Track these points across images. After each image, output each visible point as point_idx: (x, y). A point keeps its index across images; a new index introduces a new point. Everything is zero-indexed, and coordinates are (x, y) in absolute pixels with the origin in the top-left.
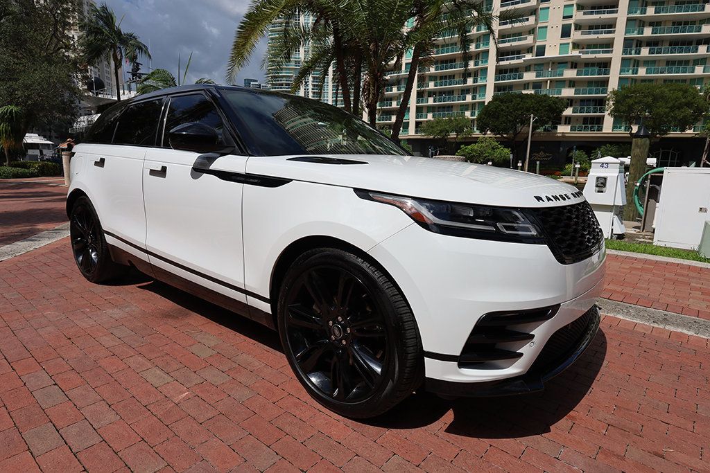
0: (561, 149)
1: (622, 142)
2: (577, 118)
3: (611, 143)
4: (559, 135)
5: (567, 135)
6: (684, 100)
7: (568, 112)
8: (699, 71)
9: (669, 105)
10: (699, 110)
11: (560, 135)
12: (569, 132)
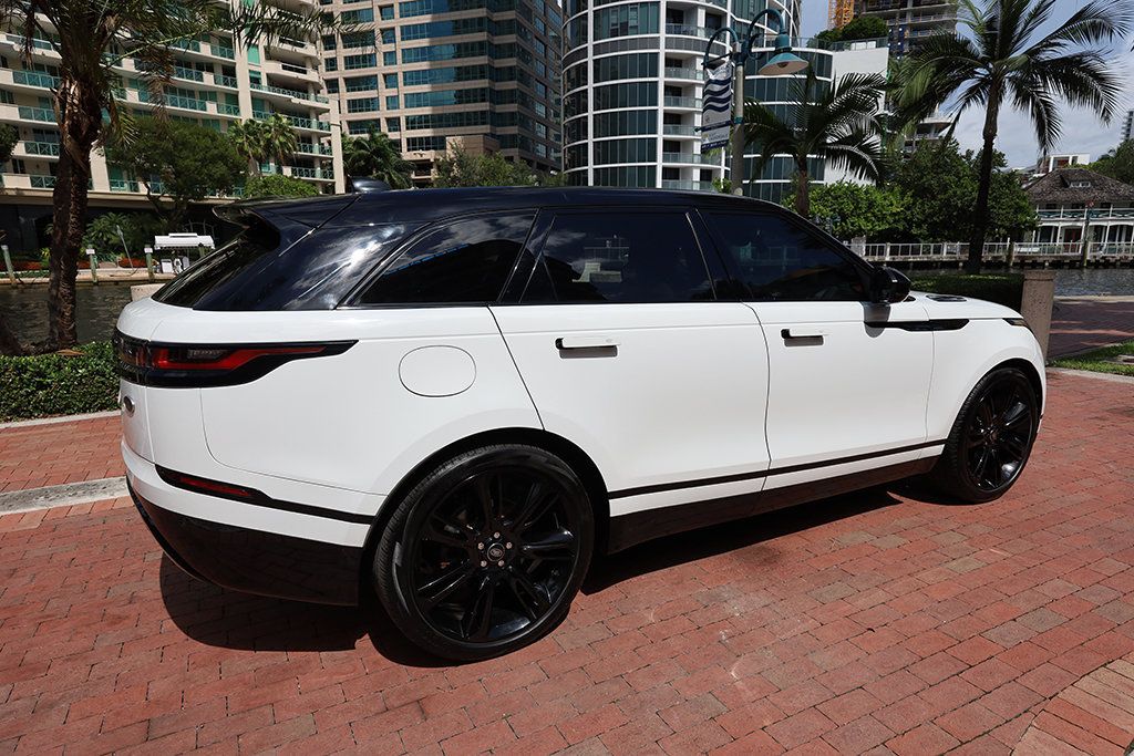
0: (22, 220)
1: (136, 210)
2: (38, 164)
3: (116, 211)
4: (10, 193)
5: (26, 193)
6: (216, 152)
7: (19, 150)
8: (212, 109)
9: (199, 157)
10: (236, 167)
11: (14, 193)
12: (30, 188)
